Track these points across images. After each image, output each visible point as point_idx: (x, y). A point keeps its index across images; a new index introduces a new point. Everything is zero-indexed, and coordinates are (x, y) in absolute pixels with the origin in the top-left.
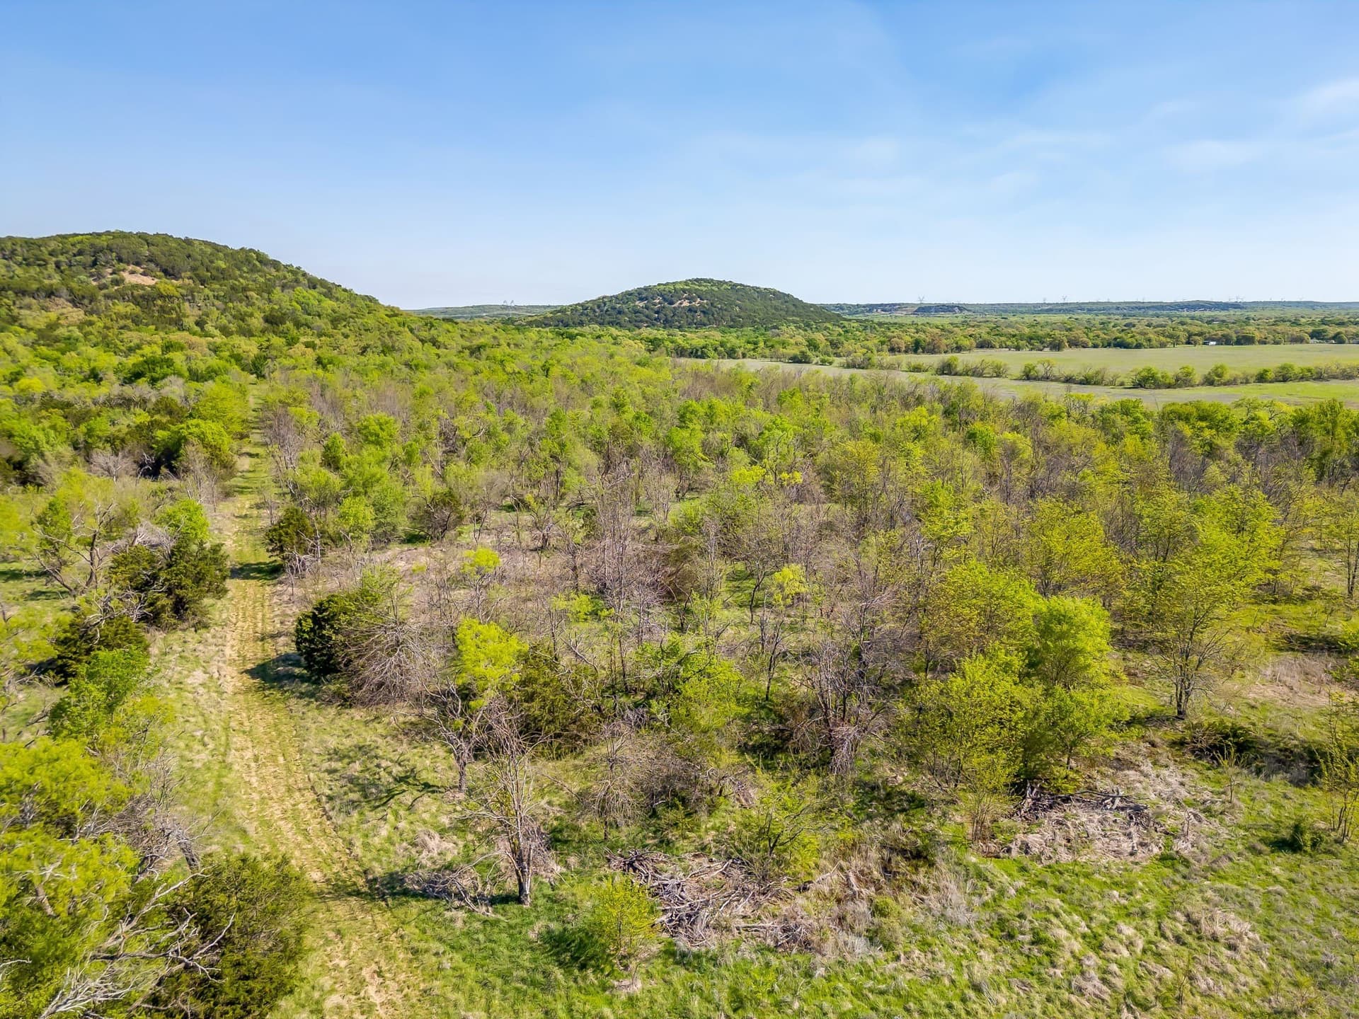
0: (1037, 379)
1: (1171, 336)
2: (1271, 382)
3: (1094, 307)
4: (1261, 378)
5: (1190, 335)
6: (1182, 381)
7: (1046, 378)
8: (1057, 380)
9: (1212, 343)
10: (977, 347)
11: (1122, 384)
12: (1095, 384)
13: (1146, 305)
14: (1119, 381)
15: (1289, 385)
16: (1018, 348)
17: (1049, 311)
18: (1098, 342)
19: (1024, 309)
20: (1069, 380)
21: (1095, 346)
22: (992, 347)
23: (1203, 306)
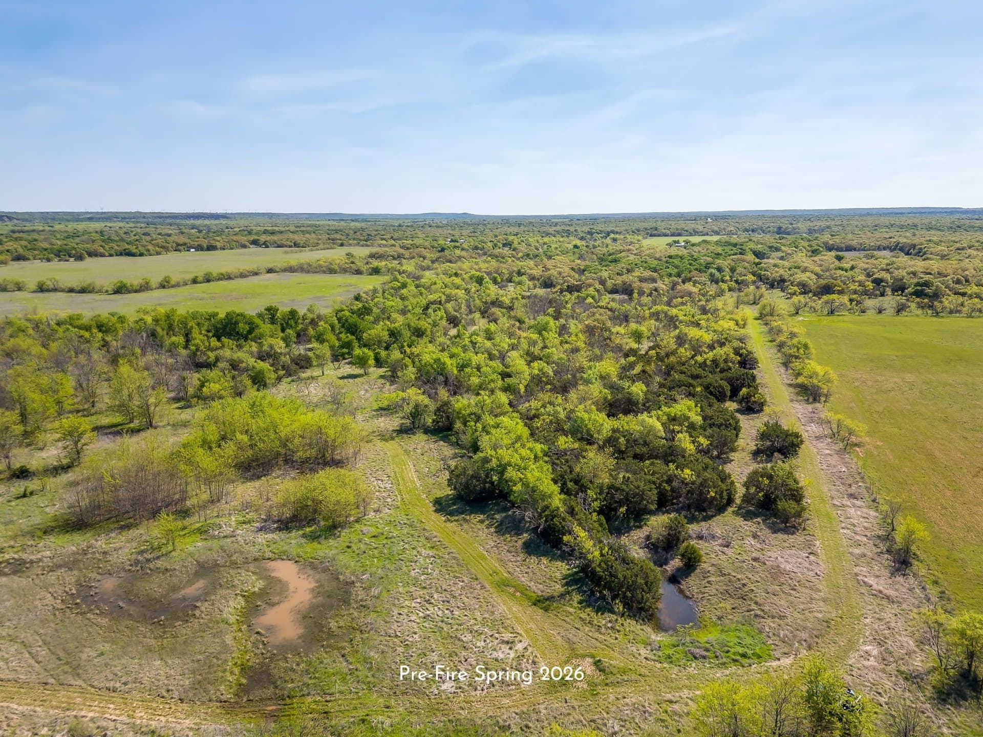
0: (48, 291)
1: (163, 247)
2: (200, 283)
3: (126, 216)
4: (195, 281)
5: (178, 245)
6: (145, 287)
7: (55, 290)
8: (63, 291)
9: (192, 250)
10: (13, 260)
11: (107, 291)
12: (89, 292)
13: (164, 215)
14: (105, 289)
15: (212, 283)
16: (49, 260)
17: (90, 219)
18: (112, 252)
19: (69, 217)
20: (71, 290)
21: (111, 255)
22: (28, 259)
23: (203, 217)
